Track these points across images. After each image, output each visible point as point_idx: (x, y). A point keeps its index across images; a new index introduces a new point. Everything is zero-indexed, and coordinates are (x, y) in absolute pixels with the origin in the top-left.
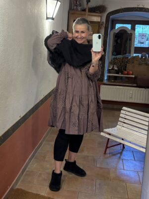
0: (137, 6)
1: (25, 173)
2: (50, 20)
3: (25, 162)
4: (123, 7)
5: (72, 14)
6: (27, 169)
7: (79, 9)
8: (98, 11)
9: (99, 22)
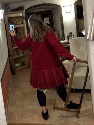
0: (41, 3)
4: (33, 5)
5: (6, 14)
7: (9, 11)
8: (20, 10)
9: (21, 16)
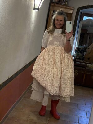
1: (7, 118)
2: (36, 10)
3: (8, 110)
6: (9, 116)
